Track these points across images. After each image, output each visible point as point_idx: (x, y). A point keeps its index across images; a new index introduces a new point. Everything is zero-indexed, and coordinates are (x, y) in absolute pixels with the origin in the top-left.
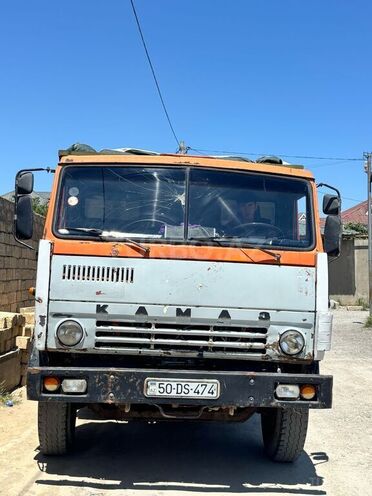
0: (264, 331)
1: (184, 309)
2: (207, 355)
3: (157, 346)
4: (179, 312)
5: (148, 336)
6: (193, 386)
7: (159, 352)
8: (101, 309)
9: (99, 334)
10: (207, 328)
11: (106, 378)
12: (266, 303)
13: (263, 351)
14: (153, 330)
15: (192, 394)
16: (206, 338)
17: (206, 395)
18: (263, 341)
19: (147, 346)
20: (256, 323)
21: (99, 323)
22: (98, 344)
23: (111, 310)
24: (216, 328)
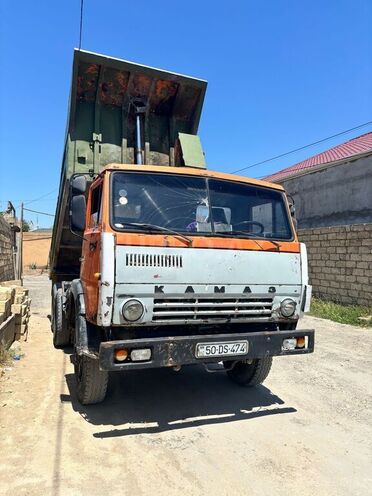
0: (270, 300)
1: (220, 287)
2: (233, 320)
3: (199, 317)
4: (216, 289)
5: (192, 309)
6: (230, 346)
7: (200, 321)
8: (158, 289)
9: (155, 310)
10: (234, 301)
11: (167, 347)
12: (273, 280)
13: (269, 315)
14: (197, 304)
15: (229, 353)
16: (233, 308)
17: (239, 352)
18: (270, 307)
19: (191, 317)
20: (266, 295)
21: (156, 301)
22: (155, 318)
23: (167, 290)
24: (240, 301)
